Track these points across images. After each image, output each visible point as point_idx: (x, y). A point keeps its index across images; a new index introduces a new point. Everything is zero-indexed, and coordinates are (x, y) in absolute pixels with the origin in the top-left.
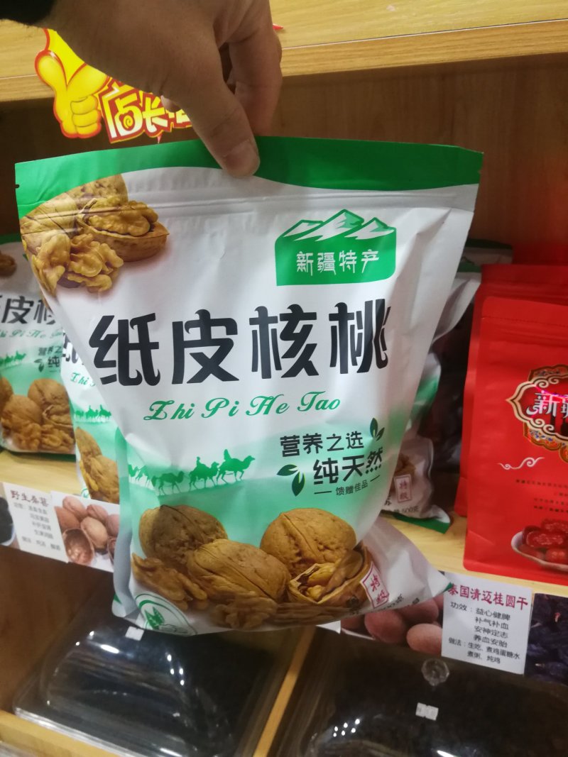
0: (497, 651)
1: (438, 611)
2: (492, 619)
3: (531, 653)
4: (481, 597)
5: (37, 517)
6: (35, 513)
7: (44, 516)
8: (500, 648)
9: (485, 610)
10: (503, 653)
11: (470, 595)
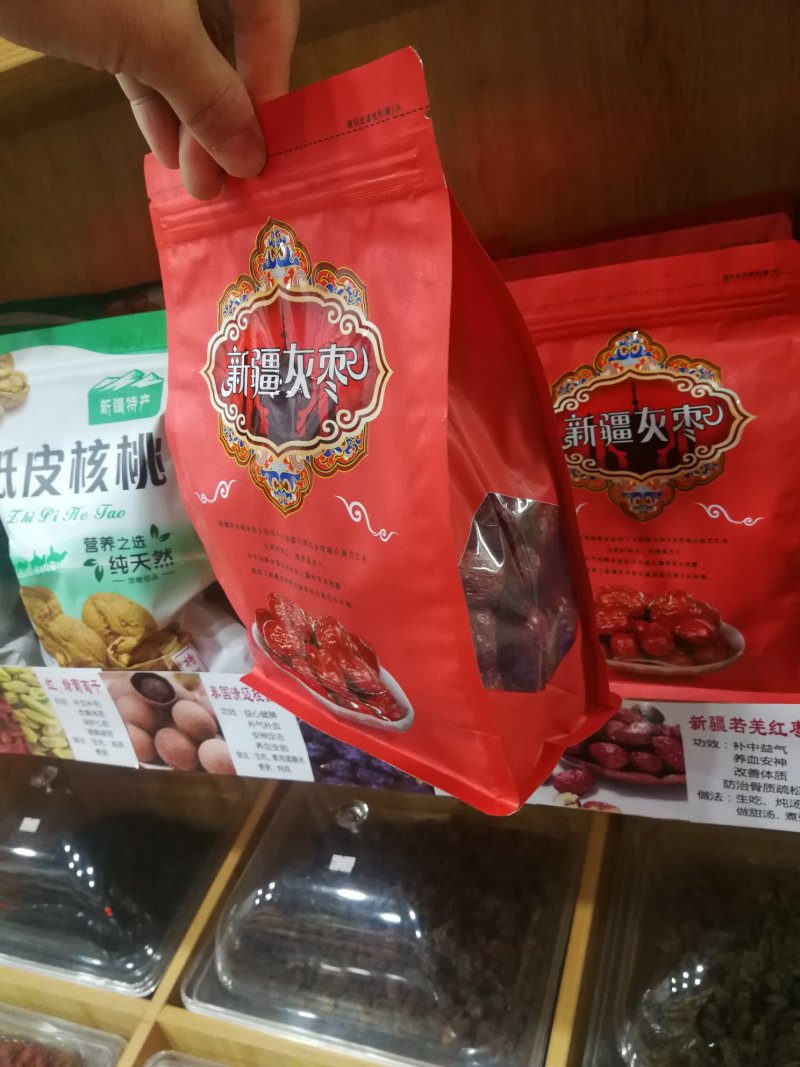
0: (282, 758)
1: (213, 722)
2: (261, 719)
3: (313, 754)
4: (242, 696)
8: (284, 754)
9: (252, 711)
10: (289, 759)
11: (232, 696)
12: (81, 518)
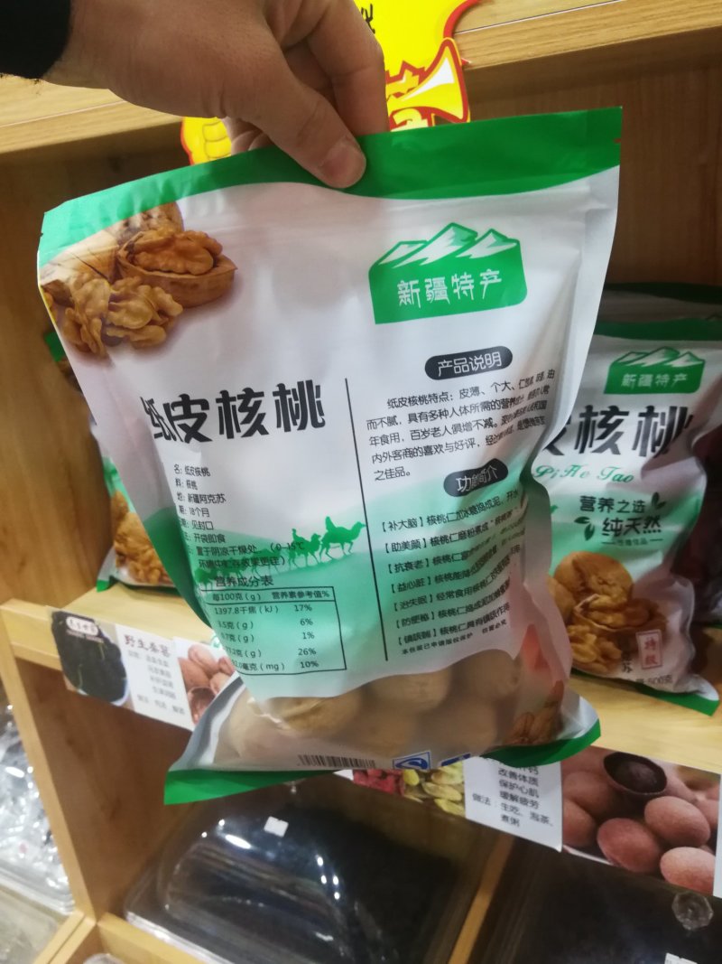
5: (156, 671)
6: (154, 665)
7: (165, 669)
12: (581, 476)
